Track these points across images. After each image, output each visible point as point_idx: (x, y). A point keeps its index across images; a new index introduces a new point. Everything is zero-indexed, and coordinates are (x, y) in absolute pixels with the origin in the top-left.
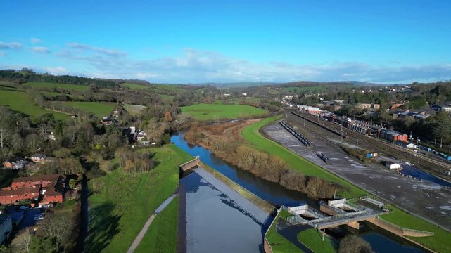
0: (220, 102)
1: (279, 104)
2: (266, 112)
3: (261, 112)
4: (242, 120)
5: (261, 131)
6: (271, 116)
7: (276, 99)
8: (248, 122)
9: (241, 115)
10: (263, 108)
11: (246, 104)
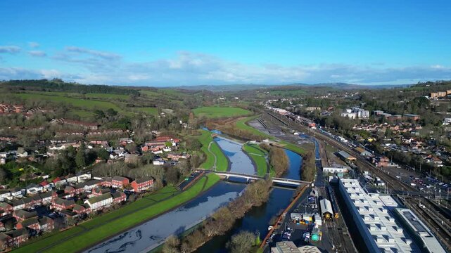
0: (218, 105)
1: (261, 107)
2: (252, 113)
3: (247, 112)
4: (235, 118)
5: (247, 123)
6: (254, 115)
7: (261, 103)
8: (239, 119)
9: (234, 115)
10: (250, 110)
11: (238, 107)
